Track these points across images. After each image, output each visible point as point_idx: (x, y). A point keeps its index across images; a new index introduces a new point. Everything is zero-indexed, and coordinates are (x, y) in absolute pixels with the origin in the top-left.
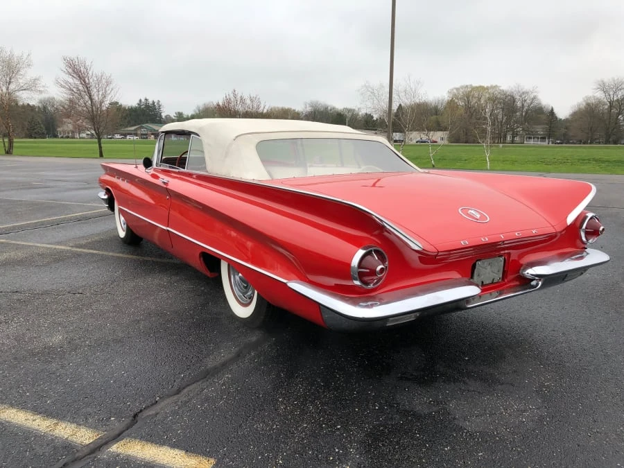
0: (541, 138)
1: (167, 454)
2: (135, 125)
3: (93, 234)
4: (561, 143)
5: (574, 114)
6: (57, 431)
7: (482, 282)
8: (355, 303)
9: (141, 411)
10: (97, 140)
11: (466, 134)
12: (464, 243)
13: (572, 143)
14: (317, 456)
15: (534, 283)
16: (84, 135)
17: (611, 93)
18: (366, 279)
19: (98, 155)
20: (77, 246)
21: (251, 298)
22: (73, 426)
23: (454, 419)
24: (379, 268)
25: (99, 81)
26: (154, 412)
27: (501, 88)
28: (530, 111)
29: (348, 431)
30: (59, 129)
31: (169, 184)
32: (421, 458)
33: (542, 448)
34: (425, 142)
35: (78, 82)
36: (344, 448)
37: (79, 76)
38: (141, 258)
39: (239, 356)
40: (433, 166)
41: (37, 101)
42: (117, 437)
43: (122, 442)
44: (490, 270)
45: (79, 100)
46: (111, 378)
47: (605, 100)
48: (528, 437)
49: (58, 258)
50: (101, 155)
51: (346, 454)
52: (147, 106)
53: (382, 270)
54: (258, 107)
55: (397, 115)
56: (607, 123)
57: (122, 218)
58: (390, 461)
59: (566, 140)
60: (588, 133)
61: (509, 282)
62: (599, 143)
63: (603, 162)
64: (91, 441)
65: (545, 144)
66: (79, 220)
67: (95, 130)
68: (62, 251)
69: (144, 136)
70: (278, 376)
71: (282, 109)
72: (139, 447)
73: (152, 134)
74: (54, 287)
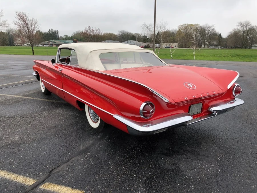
0: (216, 46)
1: (64, 189)
2: (47, 41)
3: (31, 90)
4: (224, 48)
5: (229, 36)
6: (18, 180)
7: (193, 114)
8: (141, 125)
9: (53, 170)
10: (31, 47)
11: (185, 45)
12: (186, 98)
13: (228, 48)
14: (126, 188)
15: (214, 113)
16: (26, 45)
17: (244, 27)
18: (146, 115)
19: (32, 54)
20: (24, 96)
21: (98, 120)
22: (25, 177)
23: (182, 171)
24: (151, 111)
25: (32, 22)
26: (58, 170)
27: (200, 25)
28: (211, 35)
29: (139, 177)
30: (15, 42)
31: (63, 71)
32: (168, 189)
33: (217, 183)
34: (168, 48)
35: (23, 23)
36: (137, 185)
37: (23, 20)
38: (51, 101)
39: (93, 144)
40: (172, 58)
41: (5, 30)
42: (43, 182)
43: (45, 184)
44: (196, 109)
45: (23, 30)
46: (40, 155)
47: (242, 30)
48: (212, 179)
49: (16, 101)
50: (33, 54)
51: (138, 187)
52: (52, 32)
53: (152, 111)
54: (99, 33)
55: (157, 37)
56: (242, 40)
57: (43, 84)
58: (156, 190)
59: (226, 47)
60: (234, 44)
61: (204, 113)
62: (239, 48)
63: (241, 56)
64: (32, 184)
65: (217, 48)
66: (25, 83)
67: (30, 43)
68: (18, 98)
69: (51, 45)
70: (110, 153)
71: (109, 34)
72: (52, 186)
73: (55, 44)
74: (15, 114)
